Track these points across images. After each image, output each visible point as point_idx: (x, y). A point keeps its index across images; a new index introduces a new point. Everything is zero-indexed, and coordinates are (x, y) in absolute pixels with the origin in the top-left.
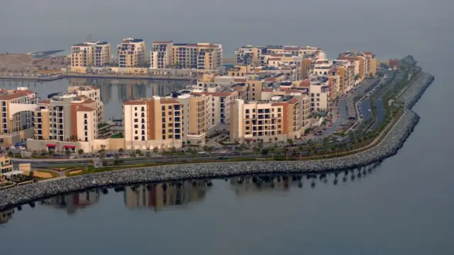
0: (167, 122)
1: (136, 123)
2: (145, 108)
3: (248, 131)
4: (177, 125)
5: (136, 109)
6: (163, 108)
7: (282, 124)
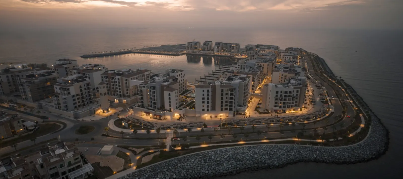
0: (225, 99)
1: (203, 100)
2: (210, 91)
3: (276, 105)
4: (231, 102)
5: (203, 91)
6: (222, 91)
7: (298, 100)
